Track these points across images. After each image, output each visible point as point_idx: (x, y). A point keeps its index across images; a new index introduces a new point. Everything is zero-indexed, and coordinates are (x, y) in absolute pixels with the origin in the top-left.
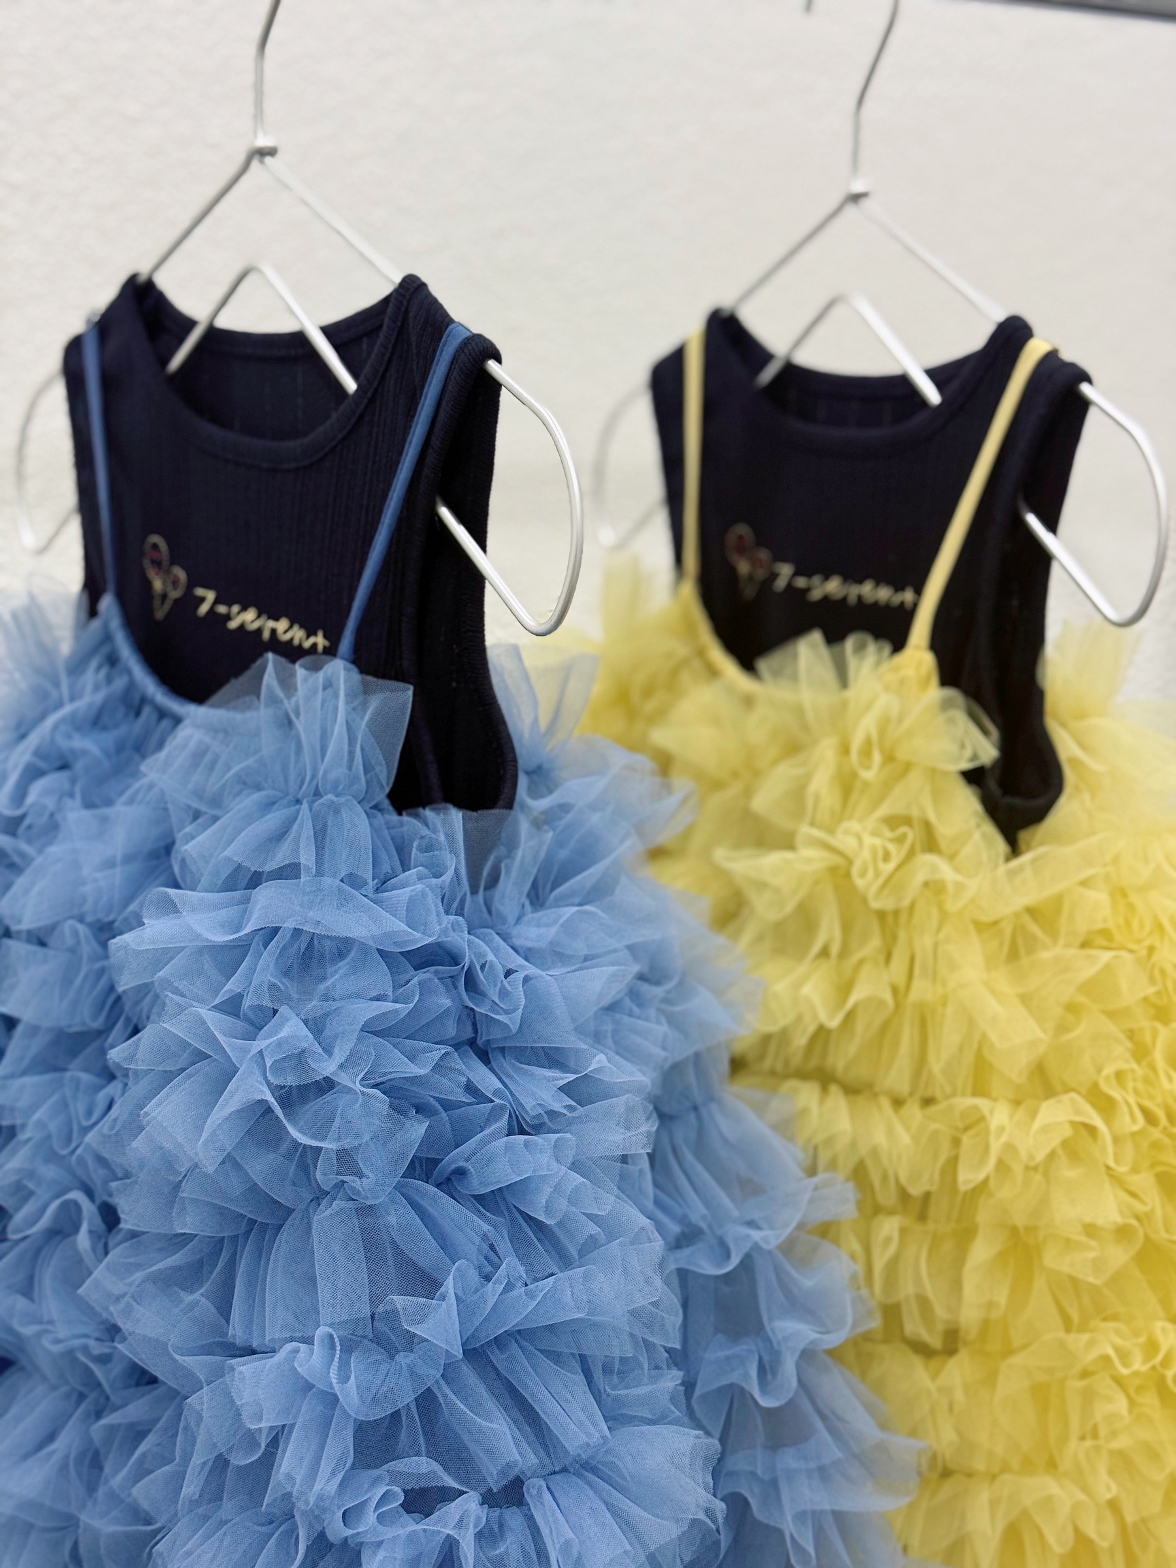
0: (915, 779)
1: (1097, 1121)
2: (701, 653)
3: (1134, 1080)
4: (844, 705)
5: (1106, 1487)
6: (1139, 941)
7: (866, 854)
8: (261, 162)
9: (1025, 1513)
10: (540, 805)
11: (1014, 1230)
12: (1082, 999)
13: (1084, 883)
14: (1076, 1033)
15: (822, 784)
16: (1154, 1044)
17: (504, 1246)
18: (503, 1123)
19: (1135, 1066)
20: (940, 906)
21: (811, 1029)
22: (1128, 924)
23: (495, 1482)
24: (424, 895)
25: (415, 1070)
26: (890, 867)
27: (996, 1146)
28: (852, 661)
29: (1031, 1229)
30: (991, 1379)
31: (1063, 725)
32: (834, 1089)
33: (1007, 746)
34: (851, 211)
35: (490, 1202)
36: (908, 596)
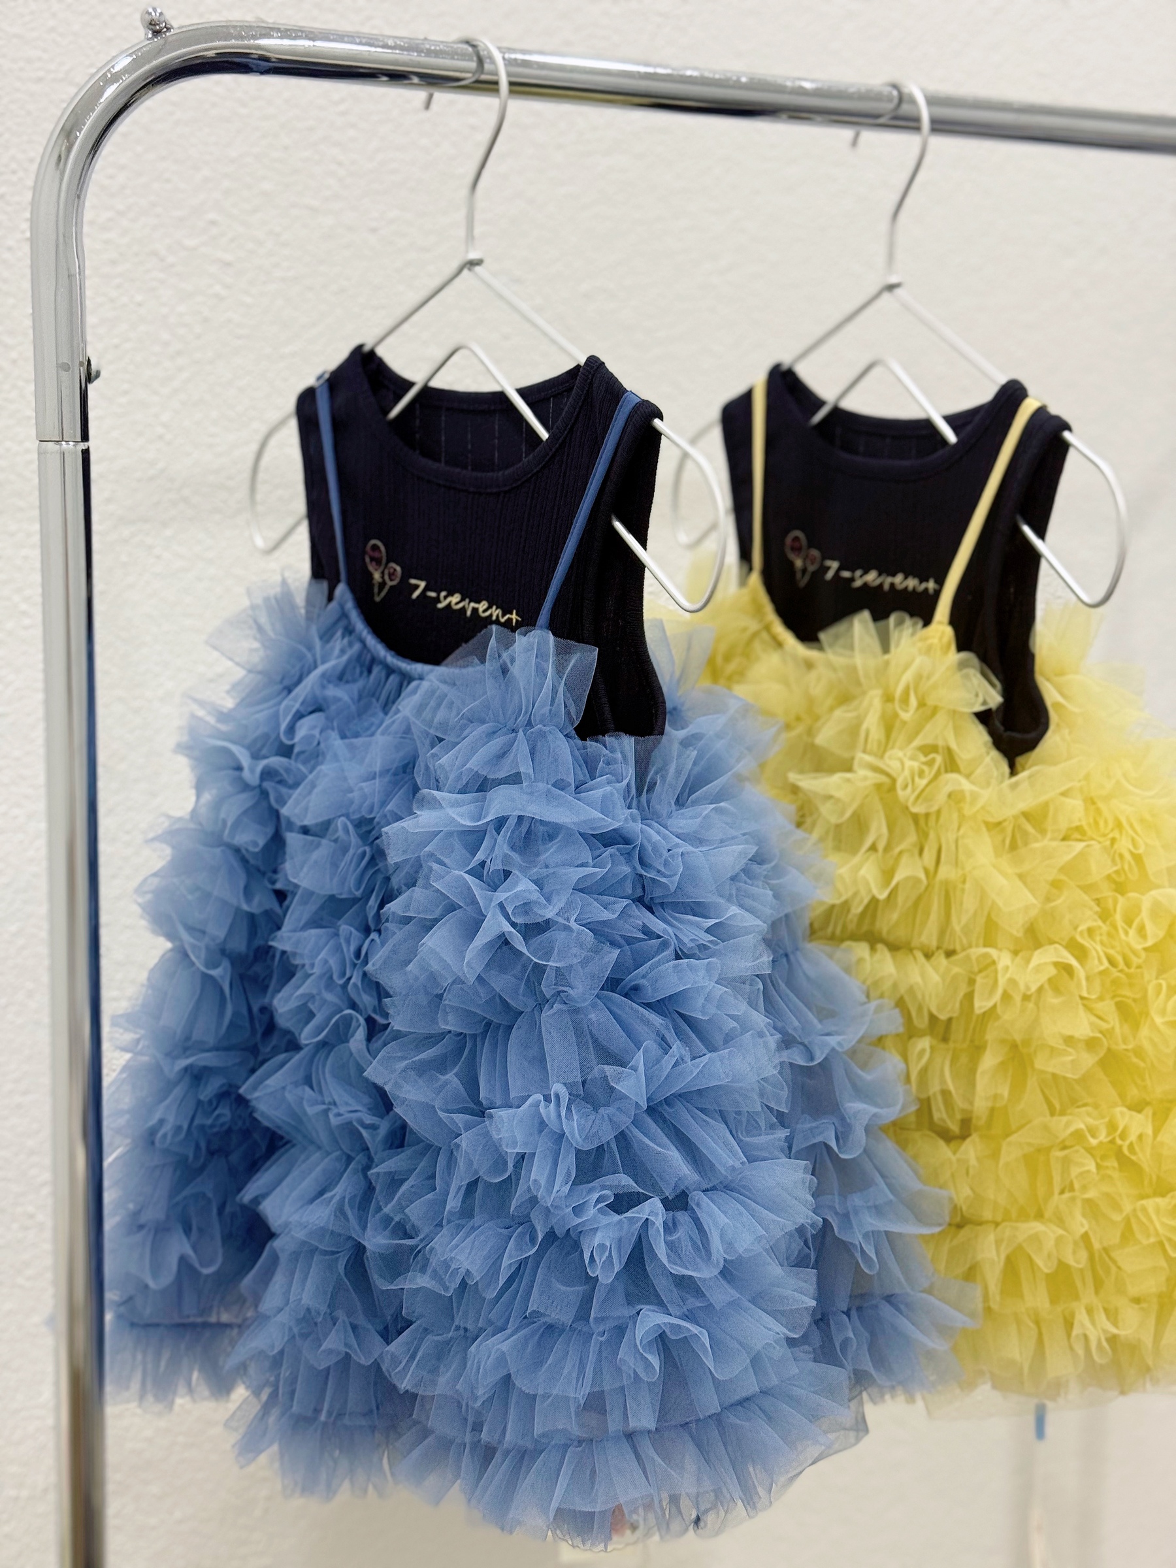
0: (941, 719)
1: (1074, 962)
2: (768, 628)
3: (1101, 935)
4: (887, 663)
5: (1080, 1224)
6: (1104, 835)
7: (907, 773)
8: (470, 270)
9: (1020, 1248)
10: (681, 734)
11: (1014, 1046)
12: (1063, 877)
13: (1064, 794)
14: (1059, 901)
15: (872, 723)
16: (1115, 910)
17: (671, 1036)
18: (669, 952)
19: (1100, 923)
20: (960, 810)
21: (866, 901)
22: (1096, 823)
23: (669, 1193)
24: (612, 794)
25: (607, 915)
26: (924, 782)
27: (1002, 981)
28: (894, 635)
29: (1027, 1042)
30: (995, 1155)
31: (1048, 680)
32: (880, 946)
33: (1007, 693)
34: (886, 296)
35: (659, 1006)
36: (931, 585)
